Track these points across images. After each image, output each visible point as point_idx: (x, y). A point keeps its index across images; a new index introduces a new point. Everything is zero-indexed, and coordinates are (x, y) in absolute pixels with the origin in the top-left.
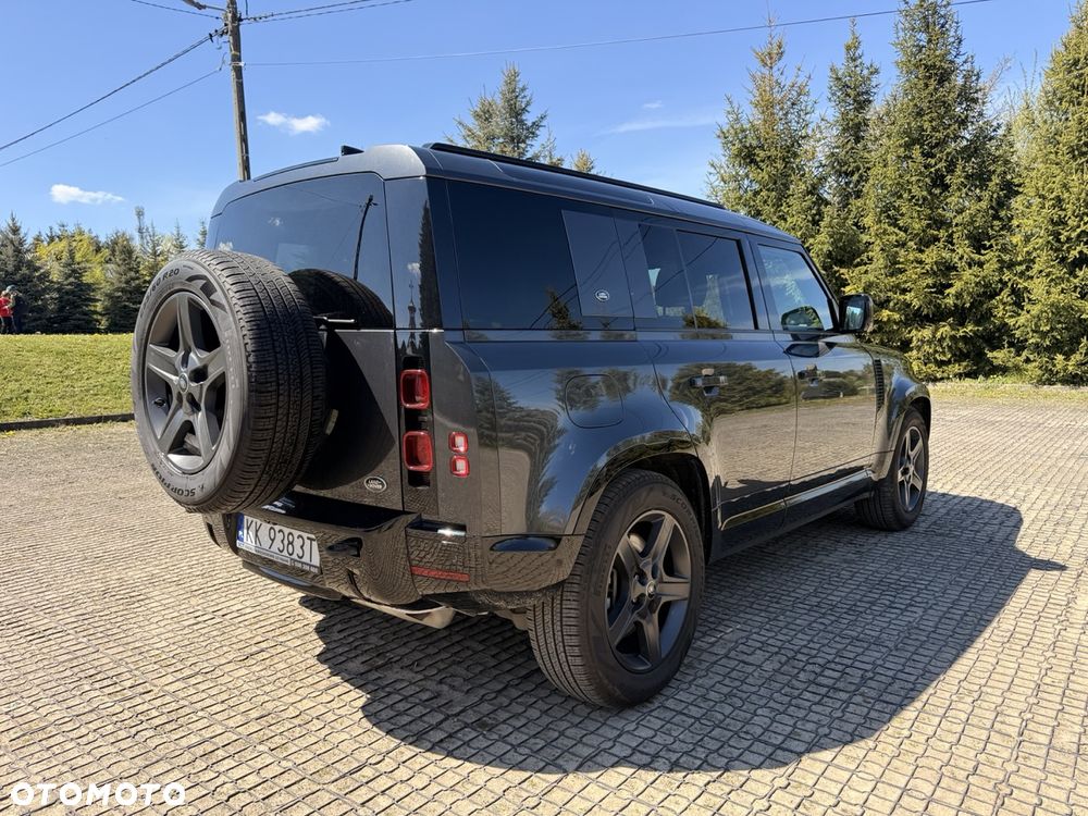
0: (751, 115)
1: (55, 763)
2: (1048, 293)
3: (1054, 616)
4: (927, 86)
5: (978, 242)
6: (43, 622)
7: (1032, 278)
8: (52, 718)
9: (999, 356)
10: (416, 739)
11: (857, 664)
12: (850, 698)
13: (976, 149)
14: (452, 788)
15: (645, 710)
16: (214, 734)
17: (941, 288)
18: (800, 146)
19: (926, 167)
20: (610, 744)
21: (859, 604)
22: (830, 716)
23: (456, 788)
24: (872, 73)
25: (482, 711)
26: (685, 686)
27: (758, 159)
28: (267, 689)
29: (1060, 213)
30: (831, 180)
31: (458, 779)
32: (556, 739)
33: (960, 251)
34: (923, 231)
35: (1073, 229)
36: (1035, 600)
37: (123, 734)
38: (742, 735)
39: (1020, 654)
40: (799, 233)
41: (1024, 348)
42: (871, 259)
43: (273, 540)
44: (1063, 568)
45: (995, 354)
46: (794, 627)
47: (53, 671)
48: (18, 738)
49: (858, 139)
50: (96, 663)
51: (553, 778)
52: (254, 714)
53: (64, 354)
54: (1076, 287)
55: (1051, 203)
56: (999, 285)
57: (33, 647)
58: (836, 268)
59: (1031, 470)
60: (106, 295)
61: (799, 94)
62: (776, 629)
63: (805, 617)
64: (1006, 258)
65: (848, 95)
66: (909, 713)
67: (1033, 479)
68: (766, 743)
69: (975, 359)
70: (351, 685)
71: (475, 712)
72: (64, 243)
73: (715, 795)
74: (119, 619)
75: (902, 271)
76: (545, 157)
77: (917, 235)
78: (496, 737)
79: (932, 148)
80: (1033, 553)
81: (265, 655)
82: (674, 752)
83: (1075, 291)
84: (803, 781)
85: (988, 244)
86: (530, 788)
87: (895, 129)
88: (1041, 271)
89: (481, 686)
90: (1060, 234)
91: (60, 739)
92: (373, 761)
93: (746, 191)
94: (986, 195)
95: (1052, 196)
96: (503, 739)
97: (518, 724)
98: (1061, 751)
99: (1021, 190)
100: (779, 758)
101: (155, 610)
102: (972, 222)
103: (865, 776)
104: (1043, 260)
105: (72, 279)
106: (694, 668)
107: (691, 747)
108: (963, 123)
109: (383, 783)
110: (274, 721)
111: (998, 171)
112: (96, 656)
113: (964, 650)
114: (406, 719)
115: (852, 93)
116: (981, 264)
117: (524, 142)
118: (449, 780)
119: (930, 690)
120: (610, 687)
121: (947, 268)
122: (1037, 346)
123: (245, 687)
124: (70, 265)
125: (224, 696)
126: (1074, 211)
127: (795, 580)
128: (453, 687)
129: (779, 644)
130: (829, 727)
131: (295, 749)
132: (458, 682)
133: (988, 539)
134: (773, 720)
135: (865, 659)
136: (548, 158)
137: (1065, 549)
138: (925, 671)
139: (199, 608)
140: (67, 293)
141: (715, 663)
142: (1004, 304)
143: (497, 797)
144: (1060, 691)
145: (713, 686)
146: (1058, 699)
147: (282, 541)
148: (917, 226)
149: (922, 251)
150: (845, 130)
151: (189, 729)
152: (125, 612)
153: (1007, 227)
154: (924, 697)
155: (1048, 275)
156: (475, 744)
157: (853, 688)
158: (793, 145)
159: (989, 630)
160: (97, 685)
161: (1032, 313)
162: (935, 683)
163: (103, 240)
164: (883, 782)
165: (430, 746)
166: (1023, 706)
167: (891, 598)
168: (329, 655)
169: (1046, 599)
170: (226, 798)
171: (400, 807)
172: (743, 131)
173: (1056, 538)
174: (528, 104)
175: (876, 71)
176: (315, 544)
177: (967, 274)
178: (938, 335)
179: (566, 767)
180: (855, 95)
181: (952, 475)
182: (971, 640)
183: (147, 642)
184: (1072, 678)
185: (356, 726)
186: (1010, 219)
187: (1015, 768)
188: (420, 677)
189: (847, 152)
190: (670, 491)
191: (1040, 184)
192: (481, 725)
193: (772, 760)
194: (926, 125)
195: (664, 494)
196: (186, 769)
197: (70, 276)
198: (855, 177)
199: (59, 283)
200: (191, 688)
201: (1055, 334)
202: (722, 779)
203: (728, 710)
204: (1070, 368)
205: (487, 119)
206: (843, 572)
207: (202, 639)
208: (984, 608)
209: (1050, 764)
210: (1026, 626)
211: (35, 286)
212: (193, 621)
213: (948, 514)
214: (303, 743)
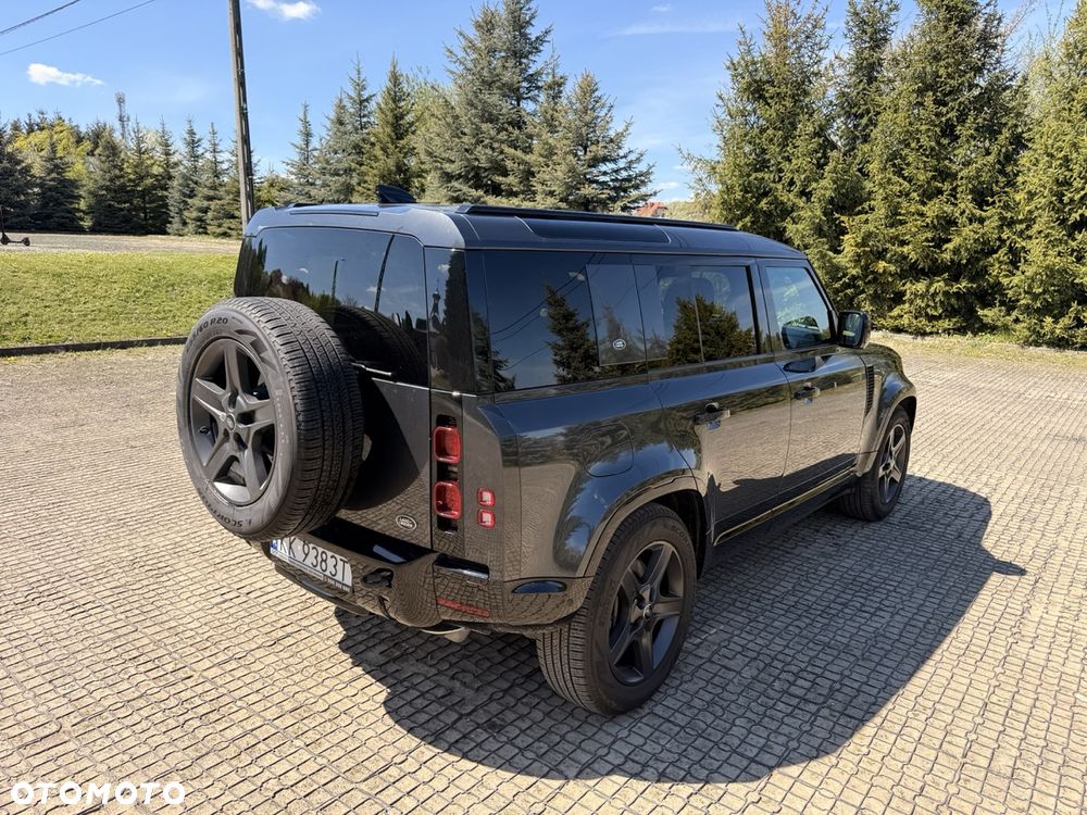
0: (763, 48)
1: (116, 751)
2: (1045, 255)
3: (1008, 628)
4: (946, 28)
5: (981, 197)
6: (81, 595)
7: (1030, 238)
8: (106, 703)
9: (989, 314)
10: (434, 739)
11: (827, 674)
12: (818, 710)
13: (989, 99)
14: (468, 792)
15: (637, 716)
16: (254, 727)
17: (940, 243)
18: (810, 82)
19: (937, 115)
20: (606, 750)
21: (832, 605)
22: (800, 729)
23: (472, 791)
24: (891, 10)
25: (491, 710)
26: (672, 691)
27: (767, 95)
28: (297, 678)
29: (1066, 173)
30: (839, 122)
31: (473, 782)
32: (558, 743)
33: (962, 206)
34: (928, 182)
35: (1077, 191)
36: (994, 609)
37: (172, 723)
38: (722, 746)
39: (972, 669)
40: (803, 177)
41: (1014, 308)
42: (872, 209)
43: (307, 555)
44: (1022, 572)
45: (986, 312)
46: (772, 630)
47: (98, 651)
48: (79, 723)
49: (871, 80)
50: (138, 644)
51: (556, 783)
52: (288, 706)
53: (60, 275)
54: (1073, 251)
55: (1058, 162)
56: (998, 243)
57: (76, 624)
58: (837, 215)
59: (1006, 452)
60: (90, 193)
61: (815, 27)
62: (756, 632)
63: (782, 619)
64: (1009, 215)
65: (865, 32)
66: (868, 730)
67: (1007, 464)
68: (742, 755)
69: (966, 315)
70: (373, 677)
71: (485, 711)
72: (45, 134)
73: (696, 808)
74: (152, 594)
75: (902, 223)
76: (548, 74)
77: (922, 186)
78: (505, 739)
79: (945, 95)
80: (997, 554)
81: (290, 641)
82: (662, 761)
83: (1071, 255)
84: (772, 796)
85: (991, 200)
86: (536, 794)
87: (909, 73)
88: (1040, 232)
89: (489, 683)
90: (1064, 195)
91: (116, 726)
92: (397, 760)
93: (752, 128)
94: (995, 149)
95: (1061, 155)
96: (511, 741)
97: (524, 726)
98: (998, 774)
99: (1030, 145)
100: (752, 772)
101: (183, 584)
102: (978, 177)
103: (827, 794)
104: (1043, 220)
105: (54, 175)
106: (681, 671)
107: (676, 756)
108: (979, 70)
109: (408, 783)
110: (306, 715)
111: (1010, 124)
112: (136, 636)
113: (923, 662)
114: (423, 717)
115: (869, 30)
116: (981, 221)
117: (526, 57)
118: (466, 782)
119: (890, 706)
120: (608, 701)
121: (948, 223)
122: (1027, 307)
123: (277, 676)
124: (52, 159)
125: (258, 685)
126: (1081, 173)
127: (775, 575)
128: (464, 684)
129: (757, 648)
130: (798, 741)
131: (327, 745)
132: (469, 678)
133: (956, 534)
134: (749, 732)
135: (835, 669)
136: (550, 76)
137: (1027, 550)
138: (887, 684)
139: (224, 584)
140: (50, 189)
141: (699, 667)
142: (1000, 262)
143: (507, 802)
144: (1003, 711)
145: (697, 693)
146: (1001, 720)
147: (316, 557)
148: (922, 178)
149: (924, 204)
150: (858, 69)
151: (231, 720)
152: (155, 586)
153: (1011, 184)
154: (883, 712)
155: (1047, 236)
156: (487, 746)
157: (822, 699)
158: (803, 83)
159: (948, 640)
160: (142, 669)
161: (1027, 274)
162: (895, 697)
163: (83, 130)
164: (842, 800)
165: (447, 746)
166: (970, 726)
167: (862, 601)
168: (350, 643)
169: (1002, 608)
170: (272, 795)
171: (424, 809)
172: (754, 63)
173: (1019, 537)
174: (532, 17)
175: (896, 8)
176: (348, 566)
177: (966, 231)
178: (932, 290)
179: (567, 773)
180: (872, 33)
181: (930, 455)
182: (931, 650)
183: (181, 622)
184: (1017, 697)
185: (379, 723)
186: (1016, 175)
187: (955, 790)
188: (434, 671)
189: (858, 93)
190: (670, 523)
191: (1050, 142)
192: (492, 726)
193: (746, 774)
194: (942, 71)
195: (665, 526)
196: (234, 762)
197: (52, 171)
198: (864, 121)
199: (41, 178)
200: (227, 675)
201: (1047, 296)
202: (702, 792)
203: (709, 719)
204: (1058, 331)
205: (488, 30)
206: (821, 568)
207: (231, 620)
208: (945, 615)
209: (987, 787)
210: (982, 635)
211: (17, 180)
212: (219, 599)
213: (922, 503)
214: (335, 739)
